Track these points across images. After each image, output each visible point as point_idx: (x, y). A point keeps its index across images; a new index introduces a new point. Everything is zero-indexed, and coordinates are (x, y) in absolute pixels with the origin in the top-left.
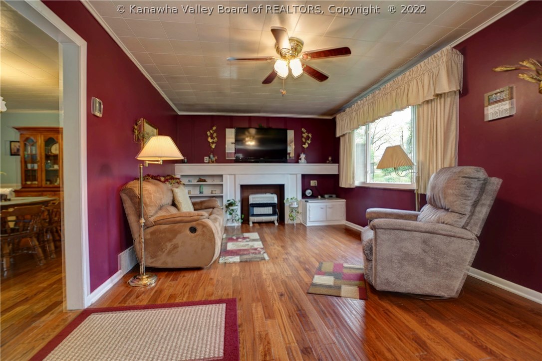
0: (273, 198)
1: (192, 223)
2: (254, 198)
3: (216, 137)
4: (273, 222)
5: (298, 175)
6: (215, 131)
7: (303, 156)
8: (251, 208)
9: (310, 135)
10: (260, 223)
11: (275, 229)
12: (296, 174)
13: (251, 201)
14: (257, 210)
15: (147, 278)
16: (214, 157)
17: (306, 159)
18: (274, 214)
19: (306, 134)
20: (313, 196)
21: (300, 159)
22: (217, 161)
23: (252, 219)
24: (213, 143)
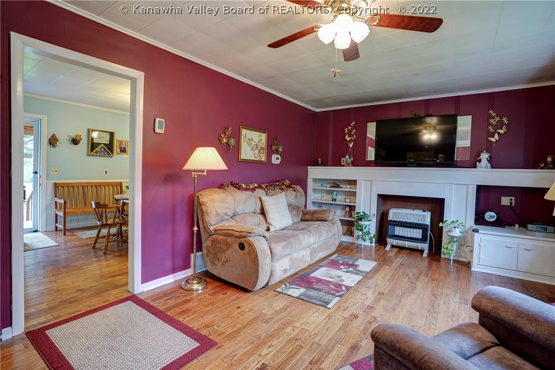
0: (425, 217)
1: (241, 239)
2: (396, 214)
3: (355, 133)
4: (422, 251)
5: (470, 187)
6: (354, 127)
7: (485, 156)
8: (390, 227)
9: (505, 120)
10: (401, 248)
11: (423, 262)
12: (467, 185)
13: (390, 218)
14: (399, 231)
15: (196, 283)
16: (350, 158)
17: (490, 160)
18: (423, 240)
19: (497, 119)
20: (499, 223)
21: (480, 161)
22: (354, 164)
23: (390, 241)
24: (350, 141)
